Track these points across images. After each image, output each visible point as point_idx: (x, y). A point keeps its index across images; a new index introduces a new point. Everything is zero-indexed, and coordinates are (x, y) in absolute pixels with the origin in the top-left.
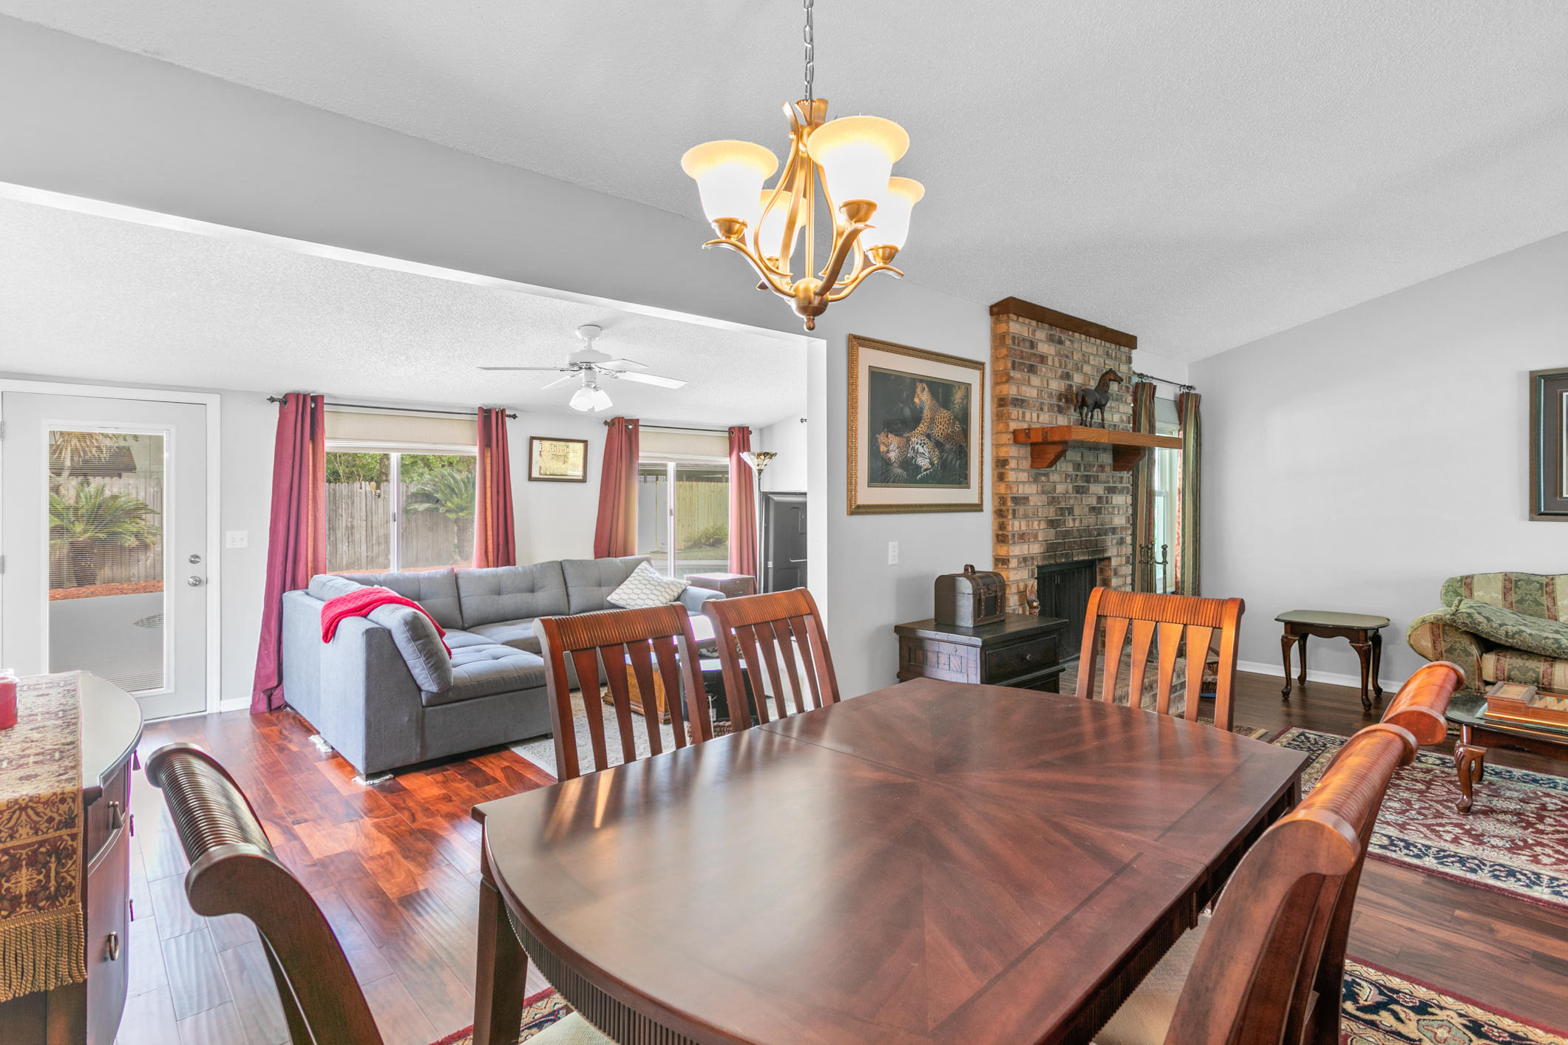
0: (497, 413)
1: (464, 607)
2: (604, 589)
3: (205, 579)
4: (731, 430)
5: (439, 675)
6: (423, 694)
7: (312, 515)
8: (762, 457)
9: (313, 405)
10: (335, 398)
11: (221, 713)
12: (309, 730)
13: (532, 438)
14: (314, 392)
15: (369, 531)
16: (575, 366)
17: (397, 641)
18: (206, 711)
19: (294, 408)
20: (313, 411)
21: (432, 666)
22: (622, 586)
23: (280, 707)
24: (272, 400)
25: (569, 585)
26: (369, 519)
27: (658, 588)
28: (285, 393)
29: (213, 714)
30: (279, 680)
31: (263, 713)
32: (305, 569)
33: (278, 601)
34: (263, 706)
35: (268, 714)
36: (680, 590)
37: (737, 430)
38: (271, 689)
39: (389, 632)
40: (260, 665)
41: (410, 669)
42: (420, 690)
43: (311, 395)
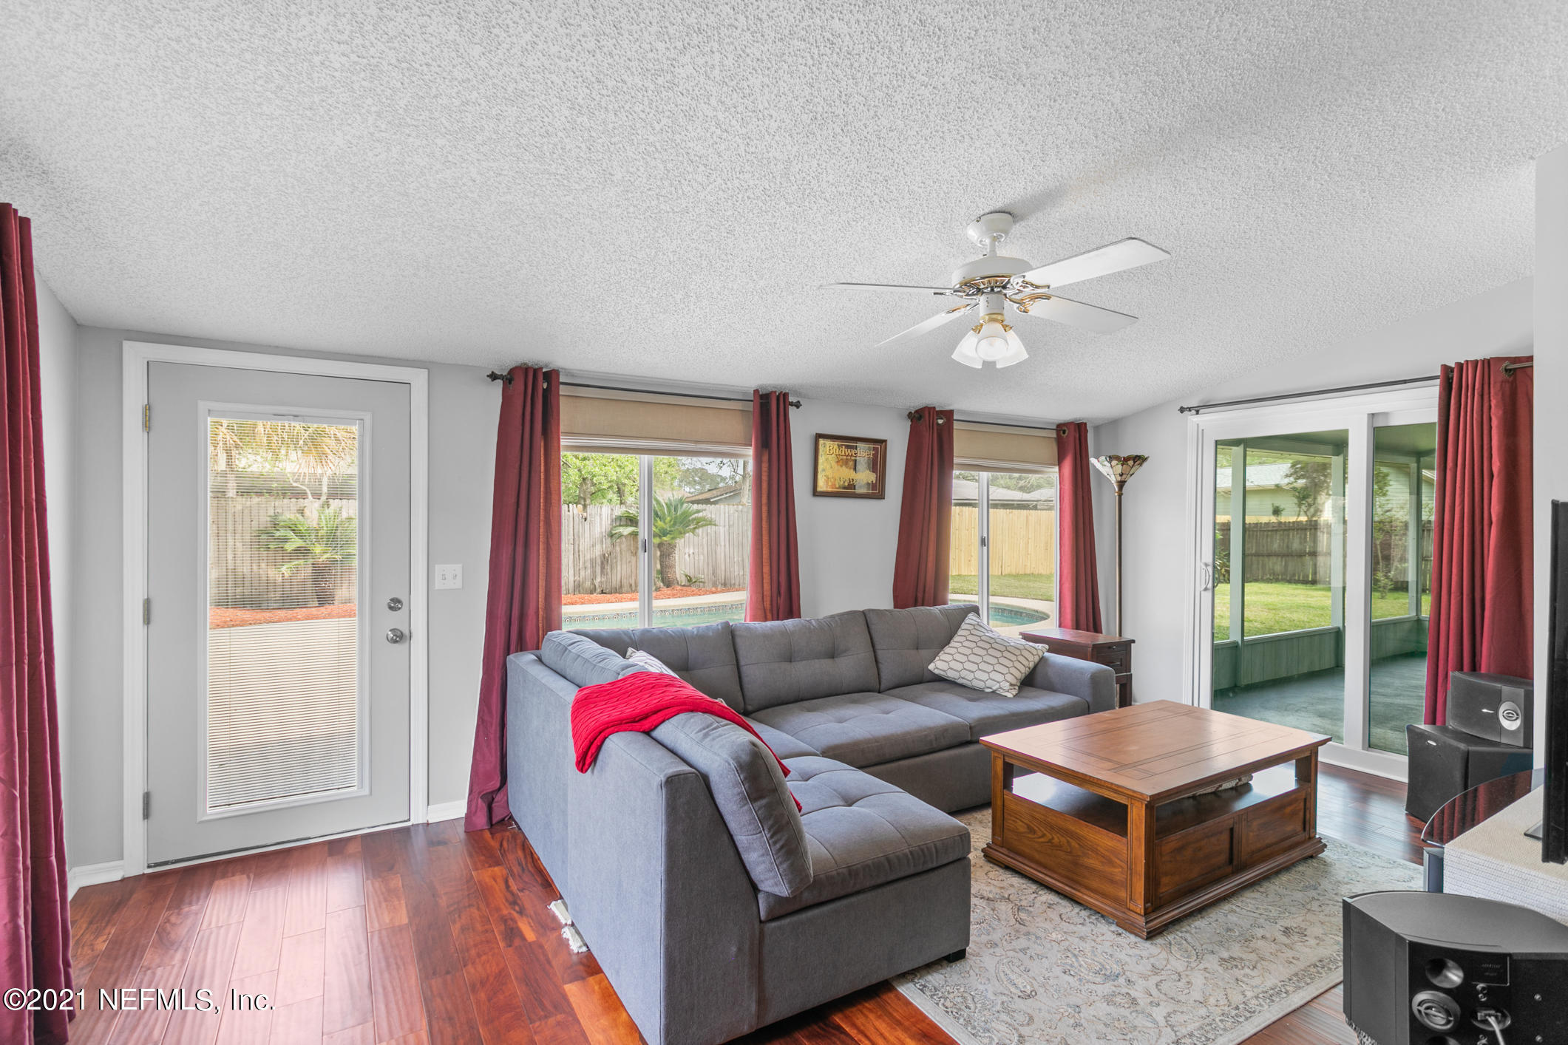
0: (778, 398)
1: (745, 680)
2: (924, 653)
3: (407, 633)
4: (1061, 428)
5: (792, 865)
6: (761, 898)
7: (543, 543)
8: (1131, 463)
9: (545, 386)
10: (573, 376)
11: (428, 824)
12: (549, 890)
13: (819, 436)
14: (546, 366)
15: (576, 555)
16: (971, 287)
17: (720, 800)
18: (409, 820)
19: (522, 387)
20: (546, 393)
21: (782, 847)
22: (947, 649)
23: (503, 820)
24: (493, 377)
25: (877, 647)
26: (577, 543)
27: (1006, 654)
28: (509, 368)
29: (418, 825)
30: (501, 781)
31: (482, 830)
32: (534, 621)
33: (501, 667)
34: (481, 820)
35: (487, 835)
36: (1037, 659)
37: (1072, 427)
38: (493, 792)
39: (704, 779)
40: (478, 757)
41: (740, 850)
42: (755, 888)
43: (544, 370)
